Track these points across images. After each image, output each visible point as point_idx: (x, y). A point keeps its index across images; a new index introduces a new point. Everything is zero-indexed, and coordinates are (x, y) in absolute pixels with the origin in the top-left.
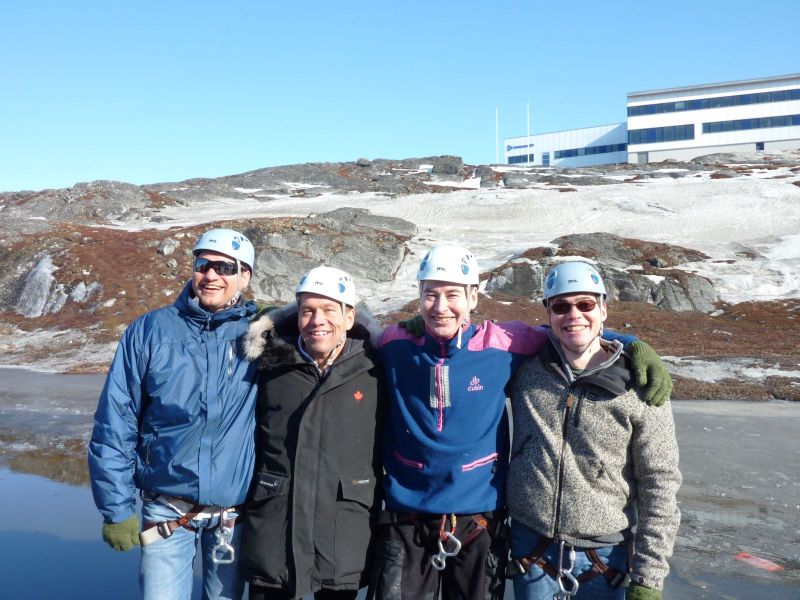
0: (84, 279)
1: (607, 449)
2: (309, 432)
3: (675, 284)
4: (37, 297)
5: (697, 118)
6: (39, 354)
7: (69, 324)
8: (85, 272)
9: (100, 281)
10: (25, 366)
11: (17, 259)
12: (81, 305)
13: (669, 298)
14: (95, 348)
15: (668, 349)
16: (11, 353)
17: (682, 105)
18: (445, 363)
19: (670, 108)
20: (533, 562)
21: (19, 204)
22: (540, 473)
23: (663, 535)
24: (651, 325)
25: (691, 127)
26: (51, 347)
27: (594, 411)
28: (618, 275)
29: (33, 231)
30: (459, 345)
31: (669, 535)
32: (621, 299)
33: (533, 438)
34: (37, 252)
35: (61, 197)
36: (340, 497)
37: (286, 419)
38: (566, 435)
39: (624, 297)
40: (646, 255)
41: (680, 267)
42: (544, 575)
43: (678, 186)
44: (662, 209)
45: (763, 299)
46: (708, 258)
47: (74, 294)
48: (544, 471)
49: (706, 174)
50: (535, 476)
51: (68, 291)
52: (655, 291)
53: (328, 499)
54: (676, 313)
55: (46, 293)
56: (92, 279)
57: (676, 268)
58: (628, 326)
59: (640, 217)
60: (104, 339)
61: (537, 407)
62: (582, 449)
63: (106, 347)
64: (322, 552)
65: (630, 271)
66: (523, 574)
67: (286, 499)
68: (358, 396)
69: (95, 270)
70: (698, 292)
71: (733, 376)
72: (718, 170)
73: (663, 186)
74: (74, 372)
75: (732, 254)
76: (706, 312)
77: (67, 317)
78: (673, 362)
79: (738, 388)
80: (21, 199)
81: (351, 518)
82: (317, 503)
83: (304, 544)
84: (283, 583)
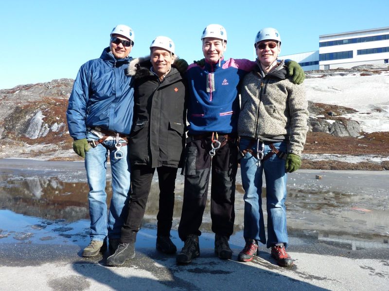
0: (57, 121)
1: (277, 102)
2: (156, 102)
3: (341, 124)
4: (35, 130)
5: (354, 47)
6: (39, 153)
7: (50, 142)
8: (57, 118)
9: (64, 122)
10: (31, 158)
11: (26, 113)
12: (55, 133)
13: (337, 130)
14: (62, 152)
15: (335, 152)
16: (24, 154)
17: (347, 41)
19: (341, 42)
20: (247, 151)
21: (26, 89)
22: (250, 113)
23: (301, 134)
24: (328, 142)
25: (352, 52)
26: (42, 151)
27: (272, 87)
28: (312, 119)
29: (34, 100)
31: (303, 134)
32: (313, 131)
33: (248, 100)
34: (35, 109)
35: (46, 86)
36: (170, 129)
37: (147, 99)
38: (261, 98)
39: (315, 130)
40: (326, 110)
41: (343, 116)
42: (252, 157)
43: (343, 79)
44: (335, 89)
45: (384, 131)
46: (357, 112)
47: (52, 128)
48: (252, 112)
49: (358, 74)
50: (248, 114)
51: (50, 127)
52: (330, 127)
53: (165, 130)
54: (340, 137)
55: (39, 127)
56: (61, 121)
57: (341, 116)
58: (316, 142)
59: (324, 93)
60: (66, 148)
61: (250, 89)
62: (267, 102)
63: (67, 151)
64: (162, 150)
65: (318, 118)
66: (243, 157)
67: (147, 129)
68: (176, 90)
69: (62, 117)
70: (352, 127)
71: (366, 161)
72: (365, 72)
73: (336, 79)
74: (53, 160)
75: (369, 110)
76: (355, 137)
77: (49, 138)
78: (337, 156)
79: (368, 165)
80: (27, 87)
81: (174, 138)
82: (160, 130)
83: (155, 146)
84: (147, 162)
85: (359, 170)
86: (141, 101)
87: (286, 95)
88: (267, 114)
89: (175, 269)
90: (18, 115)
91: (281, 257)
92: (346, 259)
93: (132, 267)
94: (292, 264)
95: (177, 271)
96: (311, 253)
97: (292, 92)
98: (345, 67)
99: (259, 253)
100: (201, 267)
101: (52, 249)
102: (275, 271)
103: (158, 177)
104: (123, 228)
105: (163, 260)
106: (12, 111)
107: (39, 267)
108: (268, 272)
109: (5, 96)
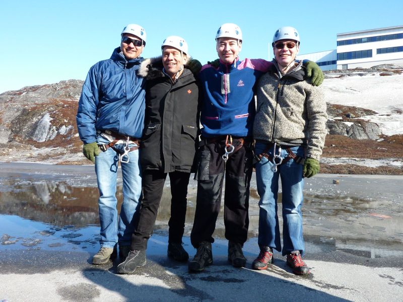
0: (65, 124)
1: (295, 104)
2: (169, 105)
3: (359, 126)
4: (43, 133)
5: (374, 46)
6: (47, 157)
7: (58, 145)
8: (65, 121)
9: (72, 125)
10: (38, 162)
11: (33, 115)
12: (64, 136)
13: (356, 133)
14: (70, 155)
15: (353, 155)
16: (31, 157)
17: (365, 40)
18: (228, 74)
19: (359, 41)
20: (263, 155)
21: (33, 91)
22: (267, 116)
23: (319, 137)
24: (346, 146)
25: (371, 51)
26: (50, 155)
27: (289, 88)
28: (329, 122)
29: (40, 102)
31: (322, 138)
32: (330, 134)
33: (264, 102)
34: (42, 112)
35: (54, 88)
36: (183, 132)
38: (277, 100)
39: (332, 132)
40: (344, 112)
41: (362, 118)
42: (268, 161)
43: (362, 79)
44: (353, 90)
46: (377, 113)
47: (60, 131)
48: (268, 115)
49: (377, 74)
50: (265, 117)
51: (58, 129)
52: (348, 129)
53: (178, 133)
54: (358, 140)
55: (47, 130)
56: (69, 124)
57: (359, 118)
58: (333, 145)
59: (342, 94)
60: (75, 151)
61: (266, 91)
62: (284, 104)
63: (76, 155)
64: (175, 154)
65: (336, 120)
66: (259, 161)
67: (159, 133)
68: (189, 92)
69: (70, 120)
70: (371, 130)
71: (385, 165)
72: (384, 72)
73: (355, 80)
74: (61, 164)
75: (389, 112)
76: (374, 140)
77: (57, 141)
78: (355, 160)
79: (387, 170)
80: (35, 89)
81: (187, 142)
82: (173, 134)
83: (167, 150)
84: (159, 167)
85: (378, 174)
86: (153, 104)
87: (304, 97)
88: (284, 116)
89: (187, 277)
90: (25, 118)
91: (297, 265)
92: (365, 267)
93: (143, 274)
94: (309, 273)
95: (189, 279)
97: (310, 94)
98: (364, 66)
100: (214, 275)
101: (61, 256)
102: (290, 280)
104: (133, 235)
105: (175, 268)
106: (19, 113)
107: (48, 275)
109: (12, 98)
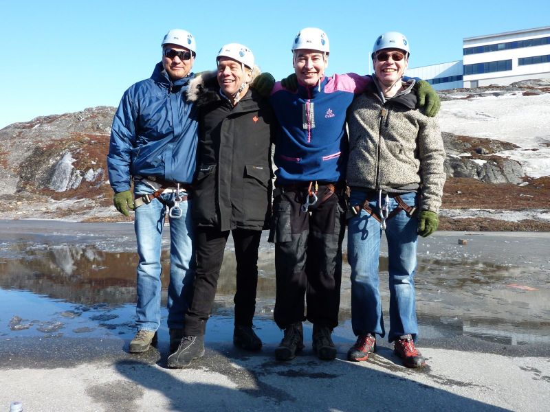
0: (92, 167)
1: (404, 138)
2: (227, 138)
3: (494, 165)
4: (63, 179)
5: (514, 55)
6: (69, 212)
7: (84, 195)
8: (93, 162)
9: (103, 168)
10: (57, 219)
11: (50, 155)
12: (91, 183)
13: (490, 175)
14: (100, 209)
15: (486, 205)
16: (48, 212)
17: (503, 46)
18: (311, 101)
19: (494, 48)
20: (362, 207)
21: (49, 123)
22: (366, 154)
24: (476, 192)
25: (510, 61)
26: (73, 209)
27: (397, 117)
28: (453, 159)
29: (59, 138)
30: (319, 89)
32: (455, 176)
34: (62, 150)
35: (76, 117)
36: (246, 175)
38: (381, 133)
39: (457, 174)
40: (474, 146)
41: (498, 154)
43: (499, 101)
44: (486, 115)
46: (518, 147)
47: (86, 176)
48: (369, 152)
49: (519, 93)
51: (82, 174)
52: (479, 170)
53: (239, 177)
54: (493, 184)
55: (68, 176)
56: (97, 166)
57: (494, 154)
58: (459, 192)
59: (470, 121)
60: (106, 204)
62: (390, 139)
63: (108, 208)
64: (235, 206)
65: (462, 157)
66: (356, 215)
67: (214, 177)
68: (255, 119)
69: (100, 161)
70: (510, 170)
71: (531, 218)
72: (529, 90)
73: (488, 102)
74: (88, 221)
75: (536, 145)
76: (516, 184)
77: (83, 191)
78: (489, 212)
79: (533, 225)
80: (51, 119)
81: (253, 188)
82: (232, 178)
83: (225, 200)
84: (214, 223)
85: (520, 231)
86: (206, 137)
87: (416, 130)
88: (390, 155)
89: (260, 371)
90: (38, 159)
91: (408, 354)
92: (501, 357)
93: (201, 368)
94: (424, 365)
95: (263, 374)
96: (451, 349)
97: (425, 126)
98: (501, 83)
99: (377, 350)
100: (296, 369)
101: (90, 345)
102: (399, 374)
103: (233, 244)
104: (187, 315)
105: (244, 359)
106: (30, 153)
107: (74, 370)
108: (389, 375)
109: (20, 133)
